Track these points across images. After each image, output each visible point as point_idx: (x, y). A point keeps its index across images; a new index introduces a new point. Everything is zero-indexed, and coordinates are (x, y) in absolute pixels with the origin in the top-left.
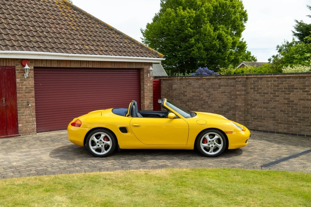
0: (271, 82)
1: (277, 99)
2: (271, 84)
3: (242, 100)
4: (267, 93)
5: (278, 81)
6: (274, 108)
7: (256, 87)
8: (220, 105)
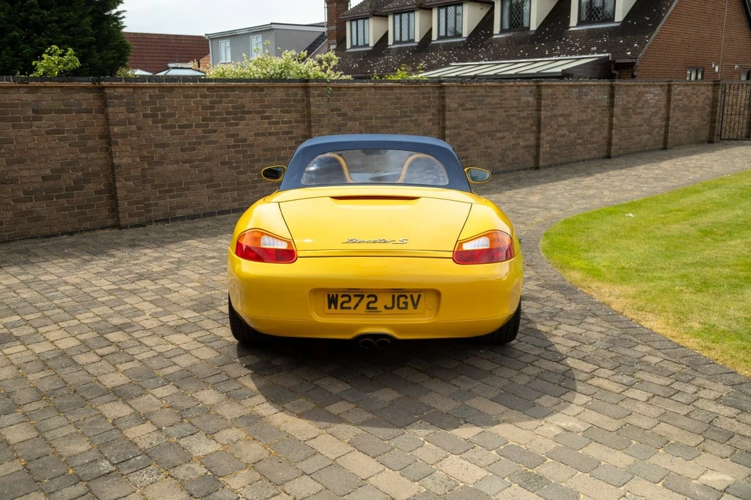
0: (194, 100)
1: (213, 137)
2: (196, 103)
3: (132, 148)
4: (189, 126)
5: (212, 96)
6: (208, 159)
7: (159, 113)
8: (48, 172)
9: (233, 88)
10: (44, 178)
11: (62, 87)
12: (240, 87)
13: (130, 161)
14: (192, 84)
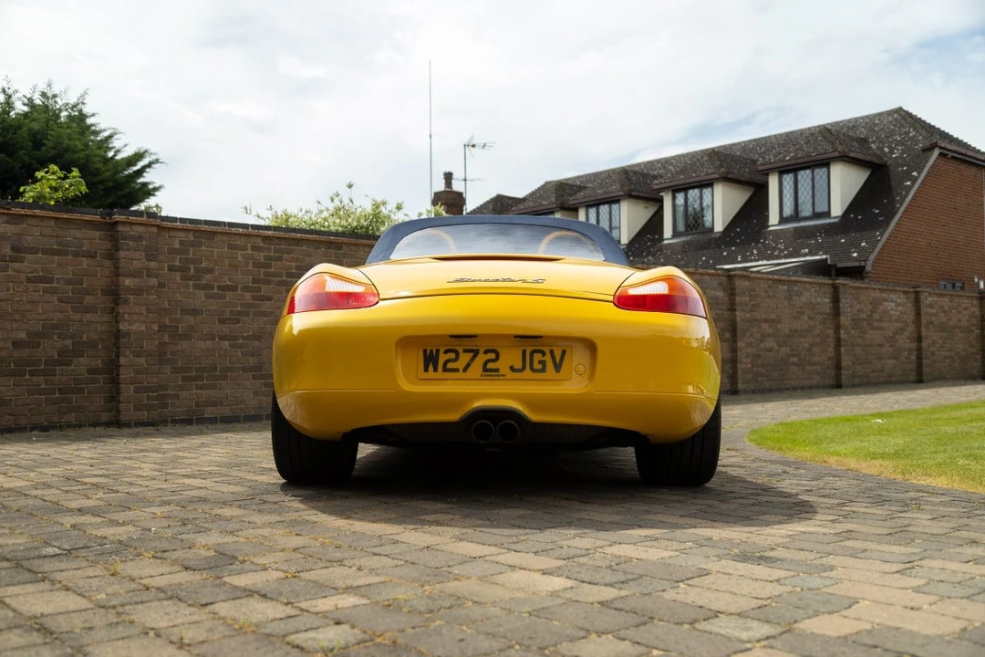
0: (243, 252)
2: (246, 258)
3: (149, 311)
4: (233, 288)
5: (269, 250)
7: (192, 266)
8: (23, 335)
9: (298, 241)
10: (14, 344)
11: (57, 219)
12: (308, 240)
13: (143, 328)
14: (241, 230)
